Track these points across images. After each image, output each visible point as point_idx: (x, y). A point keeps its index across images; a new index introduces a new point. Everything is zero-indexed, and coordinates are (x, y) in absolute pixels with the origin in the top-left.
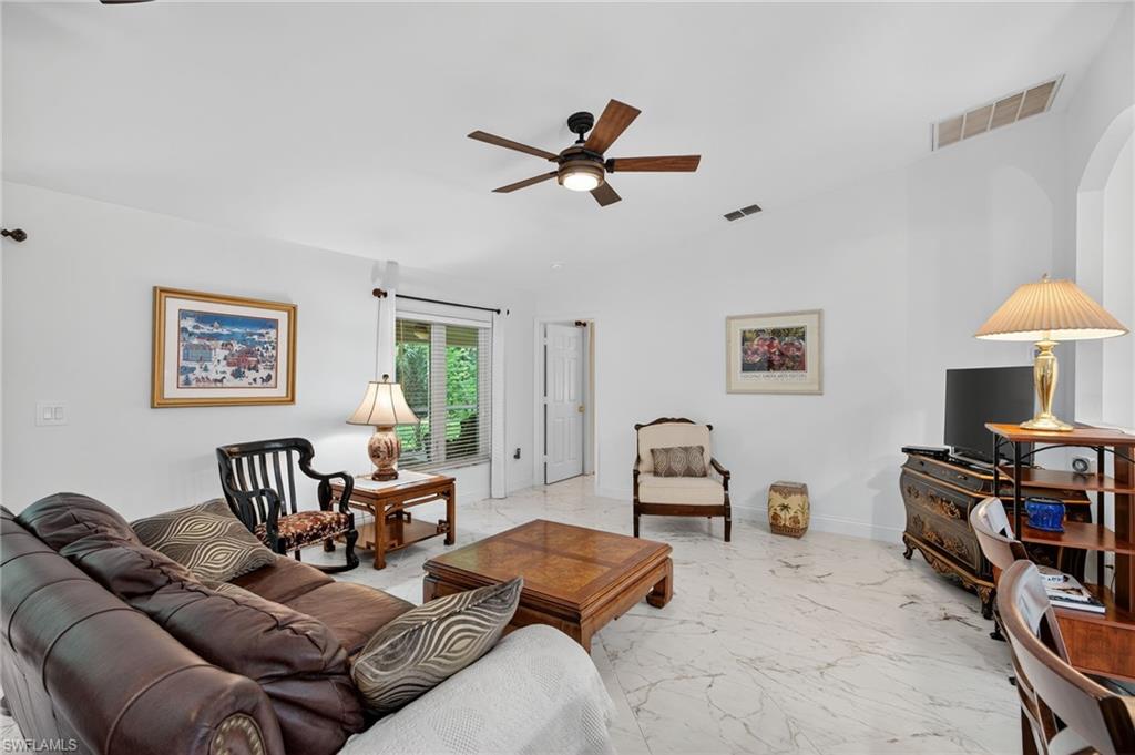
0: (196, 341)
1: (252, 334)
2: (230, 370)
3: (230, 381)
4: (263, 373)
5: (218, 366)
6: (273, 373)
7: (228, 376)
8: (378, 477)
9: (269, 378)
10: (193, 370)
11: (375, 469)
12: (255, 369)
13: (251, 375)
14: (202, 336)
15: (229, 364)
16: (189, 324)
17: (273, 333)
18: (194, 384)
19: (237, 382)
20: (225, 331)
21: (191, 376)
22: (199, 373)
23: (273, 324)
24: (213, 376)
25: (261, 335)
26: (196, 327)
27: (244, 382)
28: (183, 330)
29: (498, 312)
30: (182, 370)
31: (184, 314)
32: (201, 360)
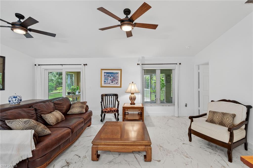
0: (106, 77)
1: (114, 75)
2: (111, 81)
3: (111, 83)
4: (116, 82)
5: (109, 81)
6: (118, 82)
7: (111, 82)
8: (131, 104)
9: (117, 82)
10: (106, 81)
11: (131, 102)
12: (115, 81)
13: (114, 82)
14: (107, 76)
15: (111, 80)
16: (105, 74)
17: (118, 74)
18: (106, 84)
19: (112, 83)
20: (110, 75)
21: (106, 82)
22: (107, 82)
23: (117, 73)
24: (109, 82)
25: (116, 75)
26: (106, 75)
27: (113, 83)
28: (104, 75)
29: (177, 64)
30: (105, 82)
31: (105, 73)
32: (107, 80)
